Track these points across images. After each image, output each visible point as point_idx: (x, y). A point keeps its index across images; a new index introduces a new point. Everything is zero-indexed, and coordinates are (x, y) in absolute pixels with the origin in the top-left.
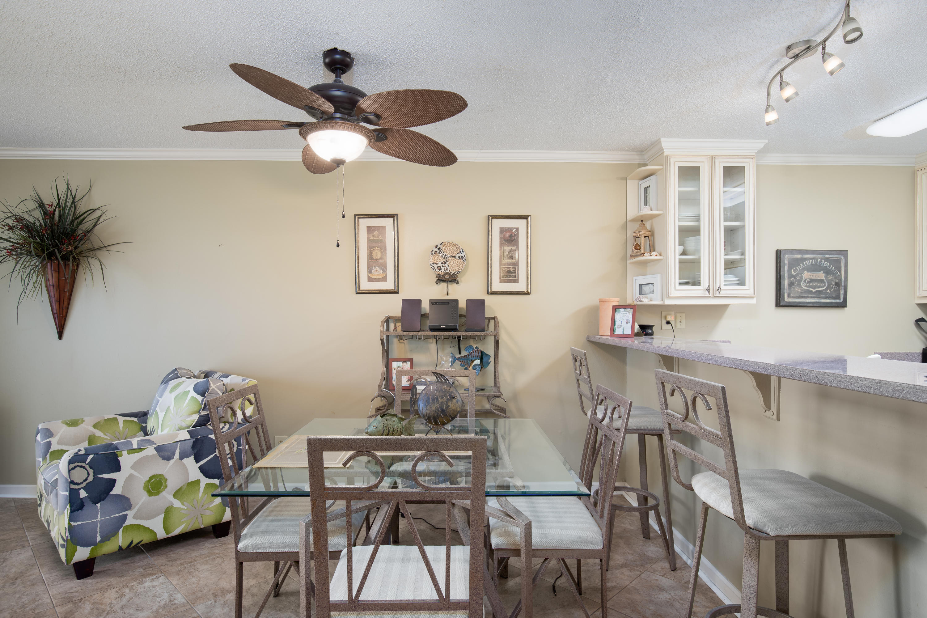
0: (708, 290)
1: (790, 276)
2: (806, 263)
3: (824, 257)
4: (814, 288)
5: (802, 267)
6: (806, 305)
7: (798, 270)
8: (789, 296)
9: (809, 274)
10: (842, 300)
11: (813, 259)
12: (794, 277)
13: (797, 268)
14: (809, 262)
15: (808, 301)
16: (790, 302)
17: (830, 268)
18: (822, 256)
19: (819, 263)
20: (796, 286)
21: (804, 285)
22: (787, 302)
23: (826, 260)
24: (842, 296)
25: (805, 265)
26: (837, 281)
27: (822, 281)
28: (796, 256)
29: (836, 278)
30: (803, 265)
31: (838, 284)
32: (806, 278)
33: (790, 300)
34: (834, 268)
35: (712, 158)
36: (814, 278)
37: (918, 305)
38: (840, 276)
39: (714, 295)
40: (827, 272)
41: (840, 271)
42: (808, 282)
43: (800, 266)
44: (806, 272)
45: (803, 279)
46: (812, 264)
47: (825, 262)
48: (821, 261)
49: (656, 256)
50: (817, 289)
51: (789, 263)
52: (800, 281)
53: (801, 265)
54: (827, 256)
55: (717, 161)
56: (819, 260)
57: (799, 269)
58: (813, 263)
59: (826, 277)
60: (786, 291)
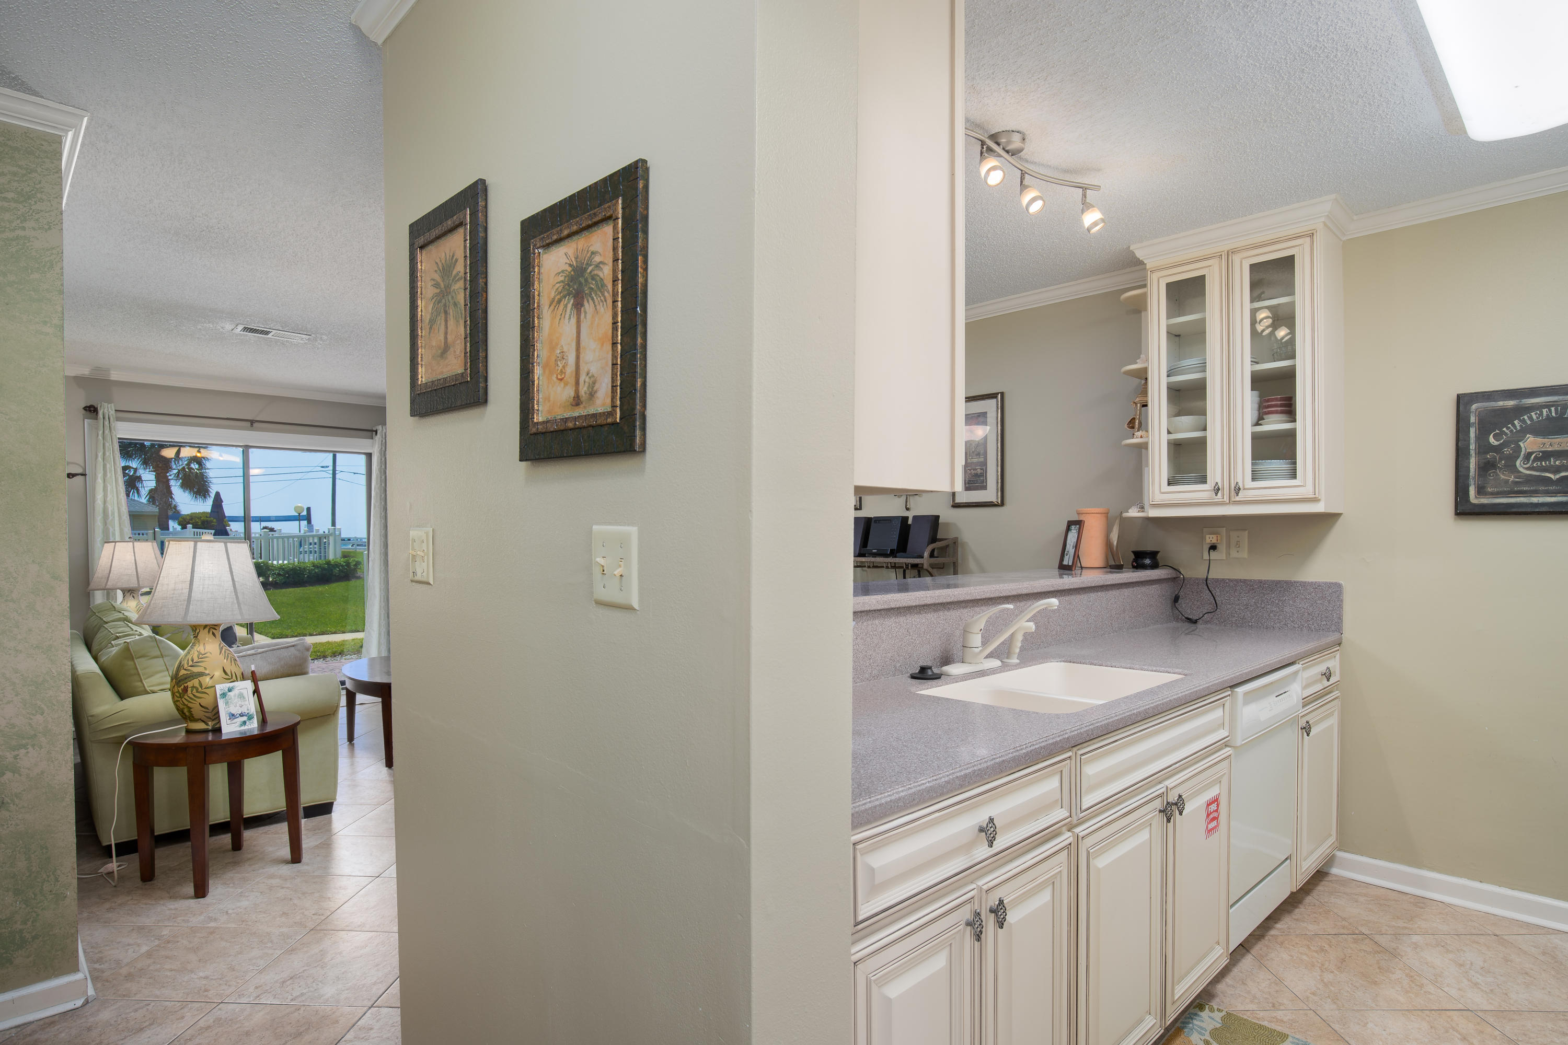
0: (1216, 490)
1: (1483, 448)
2: (1531, 418)
4: (1557, 472)
5: (1518, 428)
6: (1529, 510)
7: (1506, 434)
8: (1481, 491)
9: (1540, 440)
11: (1552, 406)
12: (1497, 449)
13: (1504, 429)
14: (1541, 414)
15: (1535, 500)
16: (1483, 505)
20: (1500, 468)
21: (1527, 466)
22: (1474, 505)
25: (1529, 422)
28: (1501, 403)
30: (1524, 421)
32: (1529, 450)
33: (1484, 501)
36: (1556, 448)
39: (1233, 499)
42: (1536, 459)
43: (1514, 425)
44: (1530, 438)
45: (1522, 453)
46: (1549, 418)
50: (1562, 475)
51: (1480, 422)
52: (1512, 459)
53: (1516, 422)
57: (1511, 431)
58: (1554, 414)
60: (1472, 482)
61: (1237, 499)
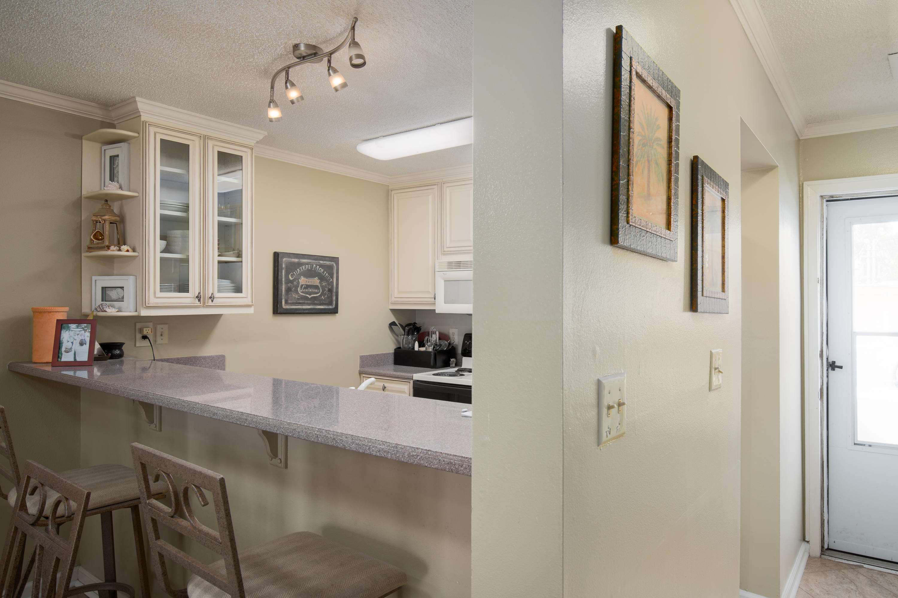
0: (198, 297)
1: (288, 281)
2: (302, 268)
3: (319, 263)
4: (310, 295)
5: (299, 272)
6: (302, 312)
7: (295, 275)
8: (286, 302)
9: (305, 279)
10: (334, 306)
11: (309, 264)
12: (292, 282)
13: (294, 272)
14: (306, 267)
15: (304, 307)
16: (287, 309)
17: (324, 274)
18: (317, 261)
19: (314, 269)
20: (293, 291)
21: (301, 291)
22: (284, 309)
23: (321, 266)
24: (334, 303)
25: (302, 271)
26: (330, 287)
27: (316, 287)
29: (329, 284)
30: (300, 269)
31: (330, 291)
32: (302, 284)
33: (288, 307)
34: (327, 274)
35: (205, 138)
36: (310, 284)
37: (391, 310)
38: (332, 282)
39: (206, 304)
40: (322, 278)
41: (332, 277)
42: (305, 288)
43: (297, 271)
44: (302, 278)
45: (300, 285)
46: (308, 270)
47: (319, 268)
48: (316, 266)
49: (128, 251)
50: (312, 296)
51: (286, 267)
52: (297, 287)
53: (298, 270)
54: (321, 262)
55: (211, 143)
56: (314, 265)
57: (296, 274)
58: (309, 268)
59: (320, 283)
60: (283, 297)
61: (207, 305)
